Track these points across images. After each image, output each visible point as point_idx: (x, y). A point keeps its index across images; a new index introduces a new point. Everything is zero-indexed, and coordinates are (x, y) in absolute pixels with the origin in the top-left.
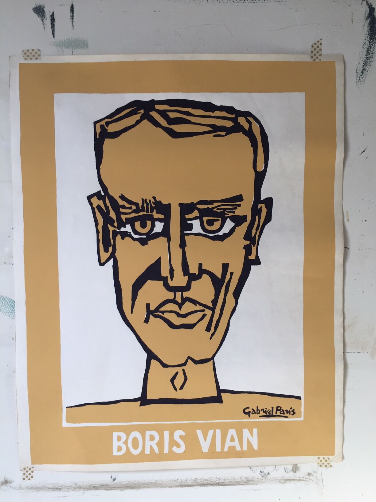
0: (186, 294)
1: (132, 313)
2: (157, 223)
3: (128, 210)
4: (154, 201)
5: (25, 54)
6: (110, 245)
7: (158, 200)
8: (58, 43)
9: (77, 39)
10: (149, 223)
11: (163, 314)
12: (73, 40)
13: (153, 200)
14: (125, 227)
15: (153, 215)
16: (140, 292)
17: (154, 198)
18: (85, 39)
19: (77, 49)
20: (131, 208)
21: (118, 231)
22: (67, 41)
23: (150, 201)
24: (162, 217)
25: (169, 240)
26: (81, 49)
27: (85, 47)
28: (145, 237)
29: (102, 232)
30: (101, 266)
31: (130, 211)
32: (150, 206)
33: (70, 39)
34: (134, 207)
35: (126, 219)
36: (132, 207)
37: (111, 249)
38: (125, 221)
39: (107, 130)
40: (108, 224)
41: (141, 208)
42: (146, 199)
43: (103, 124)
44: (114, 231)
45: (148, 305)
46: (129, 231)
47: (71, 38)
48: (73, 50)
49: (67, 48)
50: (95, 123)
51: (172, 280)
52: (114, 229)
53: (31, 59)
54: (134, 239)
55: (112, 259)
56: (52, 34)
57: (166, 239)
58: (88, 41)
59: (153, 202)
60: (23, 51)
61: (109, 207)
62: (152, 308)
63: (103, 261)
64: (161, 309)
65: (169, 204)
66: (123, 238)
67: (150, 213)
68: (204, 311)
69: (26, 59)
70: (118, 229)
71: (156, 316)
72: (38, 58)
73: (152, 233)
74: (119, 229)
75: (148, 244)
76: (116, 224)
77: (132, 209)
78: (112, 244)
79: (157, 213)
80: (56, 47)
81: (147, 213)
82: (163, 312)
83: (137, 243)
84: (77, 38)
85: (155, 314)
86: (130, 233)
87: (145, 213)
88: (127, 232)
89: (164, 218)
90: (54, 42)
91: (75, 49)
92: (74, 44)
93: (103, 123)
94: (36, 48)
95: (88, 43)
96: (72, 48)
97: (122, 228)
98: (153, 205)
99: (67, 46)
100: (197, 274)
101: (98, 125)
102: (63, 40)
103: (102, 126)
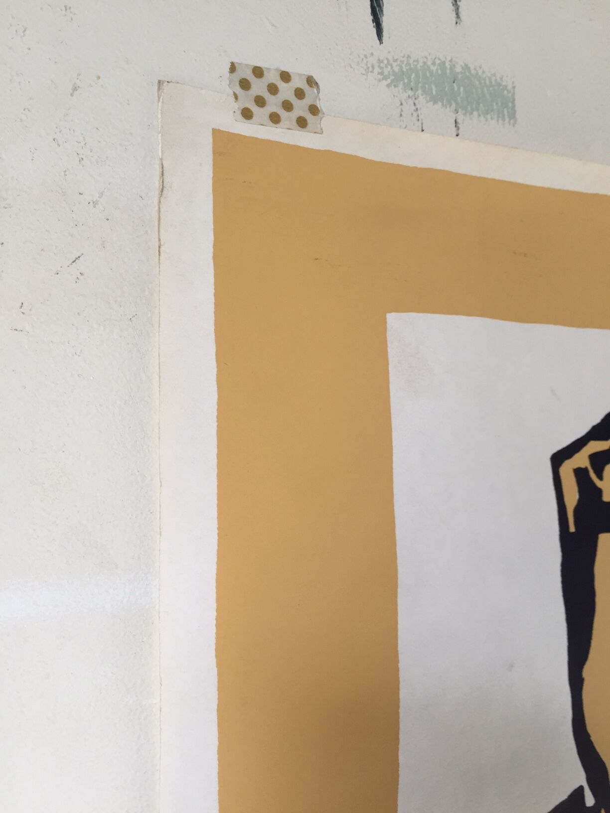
5: (245, 84)
8: (396, 69)
9: (473, 72)
12: (458, 69)
18: (501, 79)
19: (475, 113)
22: (434, 68)
26: (489, 116)
27: (504, 116)
33: (448, 65)
39: (599, 492)
43: (583, 466)
47: (451, 61)
48: (460, 117)
49: (435, 103)
50: (558, 459)
53: (275, 119)
56: (371, 18)
58: (514, 87)
60: (233, 68)
69: (247, 114)
72: (309, 121)
80: (388, 86)
84: (472, 67)
90: (380, 61)
91: (465, 114)
92: (462, 89)
93: (581, 460)
94: (299, 69)
95: (514, 95)
96: (454, 105)
99: (434, 93)
101: (567, 469)
102: (417, 61)
103: (580, 474)
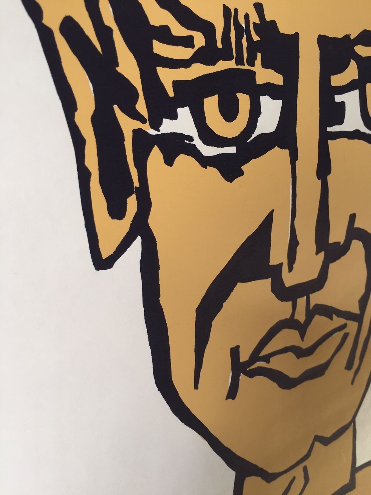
0: (316, 298)
1: (196, 387)
2: (265, 101)
3: (181, 48)
4: (258, 21)
6: (130, 190)
7: (268, 18)
10: (244, 100)
11: (268, 362)
13: (254, 18)
14: (174, 116)
15: (254, 73)
16: (216, 323)
17: (259, 7)
20: (188, 42)
21: (152, 132)
23: (247, 17)
24: (277, 79)
25: (294, 157)
28: (232, 150)
29: (94, 139)
30: (101, 271)
31: (185, 53)
32: (247, 40)
34: (200, 40)
35: (176, 84)
36: (191, 38)
37: (132, 202)
38: (171, 93)
40: (116, 107)
41: (220, 45)
42: (236, 10)
44: (138, 134)
45: (235, 352)
46: (186, 134)
51: (291, 269)
52: (137, 125)
54: (204, 161)
55: (139, 239)
57: (286, 152)
59: (254, 23)
61: (110, 30)
62: (244, 357)
63: (106, 252)
64: (264, 352)
65: (296, 36)
66: (169, 161)
67: (246, 67)
68: (344, 326)
70: (153, 127)
71: (251, 374)
73: (254, 136)
74: (156, 125)
75: (241, 173)
76: (141, 107)
77: (193, 46)
78: (136, 184)
79: (265, 65)
81: (237, 64)
82: (267, 358)
83: (213, 172)
85: (251, 367)
86: (191, 139)
87: (231, 64)
88: (182, 136)
89: (281, 83)
97: (165, 121)
98: (256, 38)
100: (342, 244)
